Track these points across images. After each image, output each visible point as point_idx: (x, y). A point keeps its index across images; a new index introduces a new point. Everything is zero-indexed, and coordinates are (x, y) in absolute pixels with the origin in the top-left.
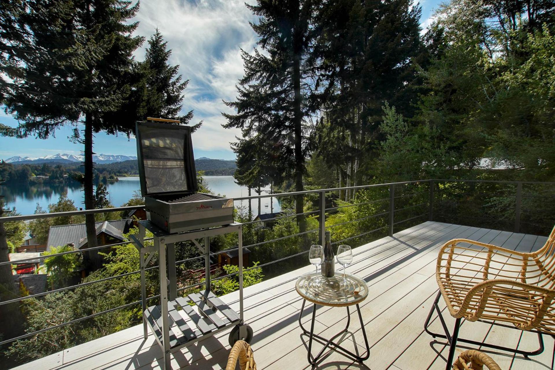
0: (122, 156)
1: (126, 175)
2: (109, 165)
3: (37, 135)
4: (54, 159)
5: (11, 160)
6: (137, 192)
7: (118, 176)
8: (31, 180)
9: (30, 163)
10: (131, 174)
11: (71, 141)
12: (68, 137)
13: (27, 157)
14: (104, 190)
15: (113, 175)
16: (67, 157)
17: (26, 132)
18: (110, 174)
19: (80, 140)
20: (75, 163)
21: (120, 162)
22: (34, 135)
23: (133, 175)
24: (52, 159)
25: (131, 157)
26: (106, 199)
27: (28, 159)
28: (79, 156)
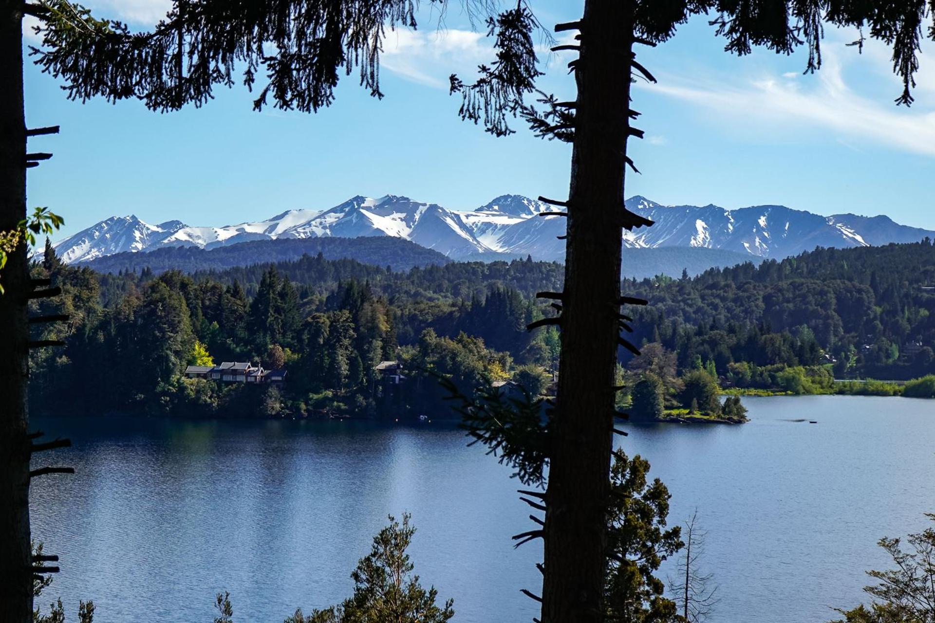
0: (778, 214)
1: (805, 380)
2: (681, 286)
3: (263, 77)
4: (325, 241)
5: (86, 245)
6: (905, 547)
7: (740, 382)
8: (182, 388)
9: (187, 269)
10: (838, 372)
11: (469, 113)
12: (455, 83)
13: (172, 226)
14: (646, 515)
15: (707, 374)
16: (408, 220)
17: (204, 63)
18: (684, 363)
19: (542, 109)
20: (452, 267)
21: (768, 266)
22: (249, 79)
23: (858, 383)
24: (312, 240)
25: (849, 219)
26: (658, 587)
27: (181, 235)
28: (482, 218)
